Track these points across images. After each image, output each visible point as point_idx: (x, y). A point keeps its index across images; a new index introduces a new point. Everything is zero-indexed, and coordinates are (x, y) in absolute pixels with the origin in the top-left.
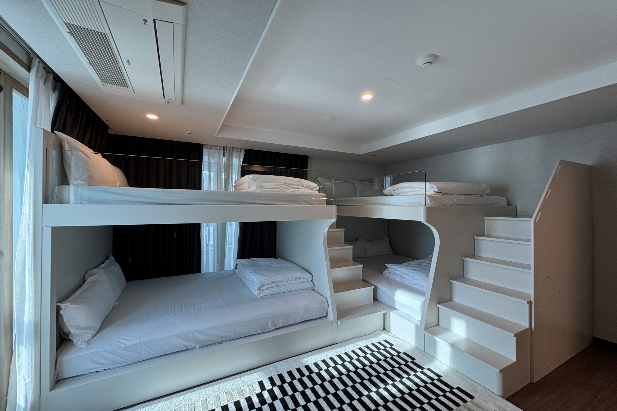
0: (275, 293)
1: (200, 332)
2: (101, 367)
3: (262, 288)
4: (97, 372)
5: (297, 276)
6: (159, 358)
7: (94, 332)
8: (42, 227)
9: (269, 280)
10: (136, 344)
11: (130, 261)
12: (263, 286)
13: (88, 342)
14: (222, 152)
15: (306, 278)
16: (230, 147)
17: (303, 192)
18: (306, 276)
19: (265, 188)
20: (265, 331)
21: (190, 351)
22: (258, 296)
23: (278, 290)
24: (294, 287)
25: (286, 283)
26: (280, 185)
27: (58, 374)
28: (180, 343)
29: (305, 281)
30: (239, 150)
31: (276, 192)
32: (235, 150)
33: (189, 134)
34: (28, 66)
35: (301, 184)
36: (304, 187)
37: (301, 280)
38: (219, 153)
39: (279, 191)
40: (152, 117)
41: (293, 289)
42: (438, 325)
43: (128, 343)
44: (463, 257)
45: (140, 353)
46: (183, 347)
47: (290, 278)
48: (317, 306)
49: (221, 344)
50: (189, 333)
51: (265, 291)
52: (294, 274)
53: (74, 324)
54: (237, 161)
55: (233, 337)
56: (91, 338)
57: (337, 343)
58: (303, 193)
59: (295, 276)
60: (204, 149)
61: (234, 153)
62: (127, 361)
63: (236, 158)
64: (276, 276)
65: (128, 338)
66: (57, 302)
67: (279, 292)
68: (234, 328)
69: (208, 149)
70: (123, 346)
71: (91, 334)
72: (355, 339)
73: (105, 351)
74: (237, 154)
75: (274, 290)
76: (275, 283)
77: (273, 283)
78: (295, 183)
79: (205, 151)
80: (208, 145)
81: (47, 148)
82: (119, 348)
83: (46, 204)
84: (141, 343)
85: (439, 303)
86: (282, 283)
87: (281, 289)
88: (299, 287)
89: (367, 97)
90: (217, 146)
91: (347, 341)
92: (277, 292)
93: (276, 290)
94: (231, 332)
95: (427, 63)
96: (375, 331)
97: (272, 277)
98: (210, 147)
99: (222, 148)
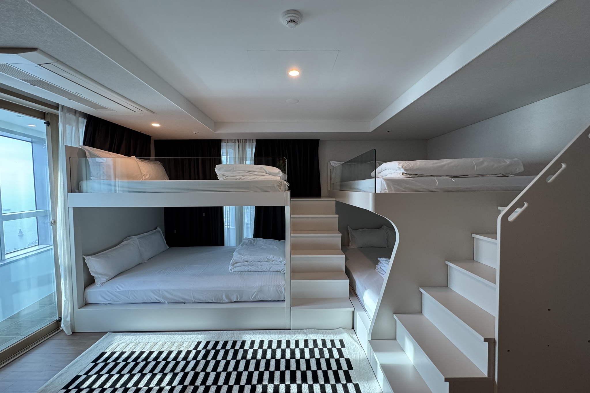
0: (246, 271)
1: (167, 291)
2: (106, 301)
3: (235, 265)
4: (106, 304)
5: (269, 258)
6: (141, 304)
7: (108, 278)
8: (68, 207)
9: (241, 259)
10: (126, 291)
11: (175, 232)
12: (236, 263)
13: (103, 284)
14: (237, 144)
15: (278, 261)
16: (243, 140)
17: (264, 178)
18: (278, 259)
19: (227, 177)
20: (220, 301)
21: (162, 304)
22: (230, 271)
23: (248, 269)
24: (264, 268)
25: (259, 263)
26: (241, 173)
27: (85, 299)
28: (154, 297)
29: (277, 263)
30: (251, 141)
31: (238, 180)
32: (248, 142)
33: (196, 133)
34: (56, 107)
35: (264, 171)
36: (268, 174)
37: (273, 263)
38: (235, 146)
39: (240, 179)
40: (156, 125)
41: (263, 270)
42: (396, 339)
43: (122, 289)
44: (447, 260)
45: (128, 298)
46: (156, 300)
47: (262, 259)
48: (272, 289)
49: (184, 304)
50: (159, 290)
51: (237, 268)
52: (266, 256)
53: (94, 270)
54: (250, 151)
55: (194, 301)
56: (106, 281)
57: (291, 329)
58: (264, 180)
59: (267, 258)
60: (222, 144)
61: (247, 144)
62: (121, 301)
63: (249, 148)
64: (249, 256)
65: (123, 286)
66: (83, 255)
67: (249, 271)
68: (193, 294)
69: (226, 143)
70: (118, 290)
71: (106, 278)
72: (311, 330)
73: (108, 291)
74: (249, 145)
75: (245, 268)
76: (248, 262)
77: (247, 261)
78: (258, 170)
79: (223, 145)
80: (225, 140)
81: (70, 158)
82: (116, 291)
83: (71, 193)
84: (128, 291)
85: (395, 313)
86: (255, 262)
87: (252, 268)
88: (269, 269)
89: (294, 73)
90: (233, 140)
91: (300, 330)
92: (247, 270)
93: (247, 268)
94: (191, 297)
95: (291, 21)
96: (339, 328)
97: (245, 256)
98: (227, 141)
99: (237, 141)
